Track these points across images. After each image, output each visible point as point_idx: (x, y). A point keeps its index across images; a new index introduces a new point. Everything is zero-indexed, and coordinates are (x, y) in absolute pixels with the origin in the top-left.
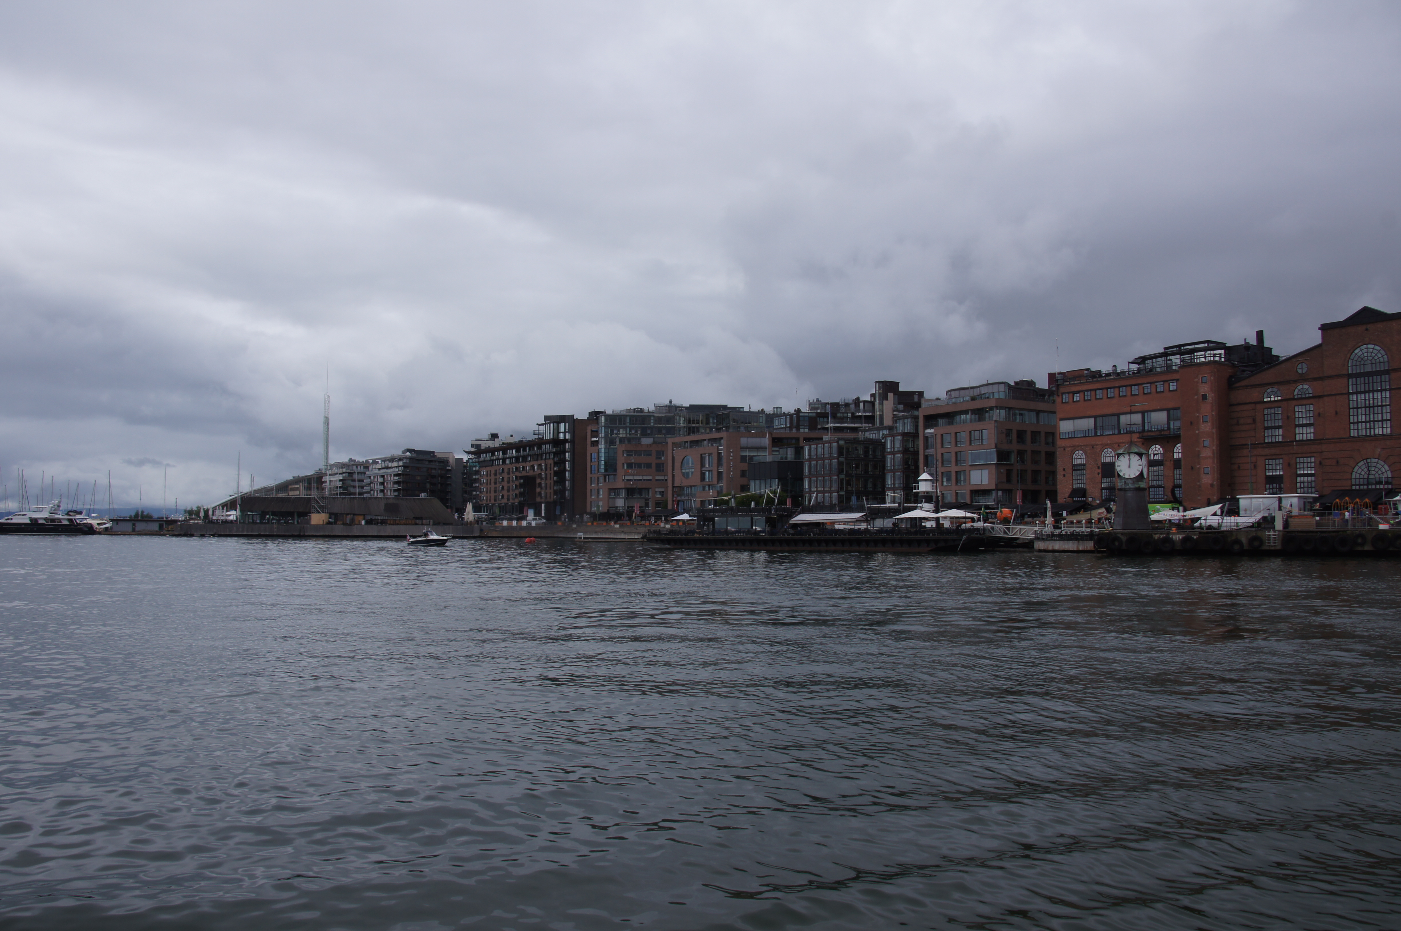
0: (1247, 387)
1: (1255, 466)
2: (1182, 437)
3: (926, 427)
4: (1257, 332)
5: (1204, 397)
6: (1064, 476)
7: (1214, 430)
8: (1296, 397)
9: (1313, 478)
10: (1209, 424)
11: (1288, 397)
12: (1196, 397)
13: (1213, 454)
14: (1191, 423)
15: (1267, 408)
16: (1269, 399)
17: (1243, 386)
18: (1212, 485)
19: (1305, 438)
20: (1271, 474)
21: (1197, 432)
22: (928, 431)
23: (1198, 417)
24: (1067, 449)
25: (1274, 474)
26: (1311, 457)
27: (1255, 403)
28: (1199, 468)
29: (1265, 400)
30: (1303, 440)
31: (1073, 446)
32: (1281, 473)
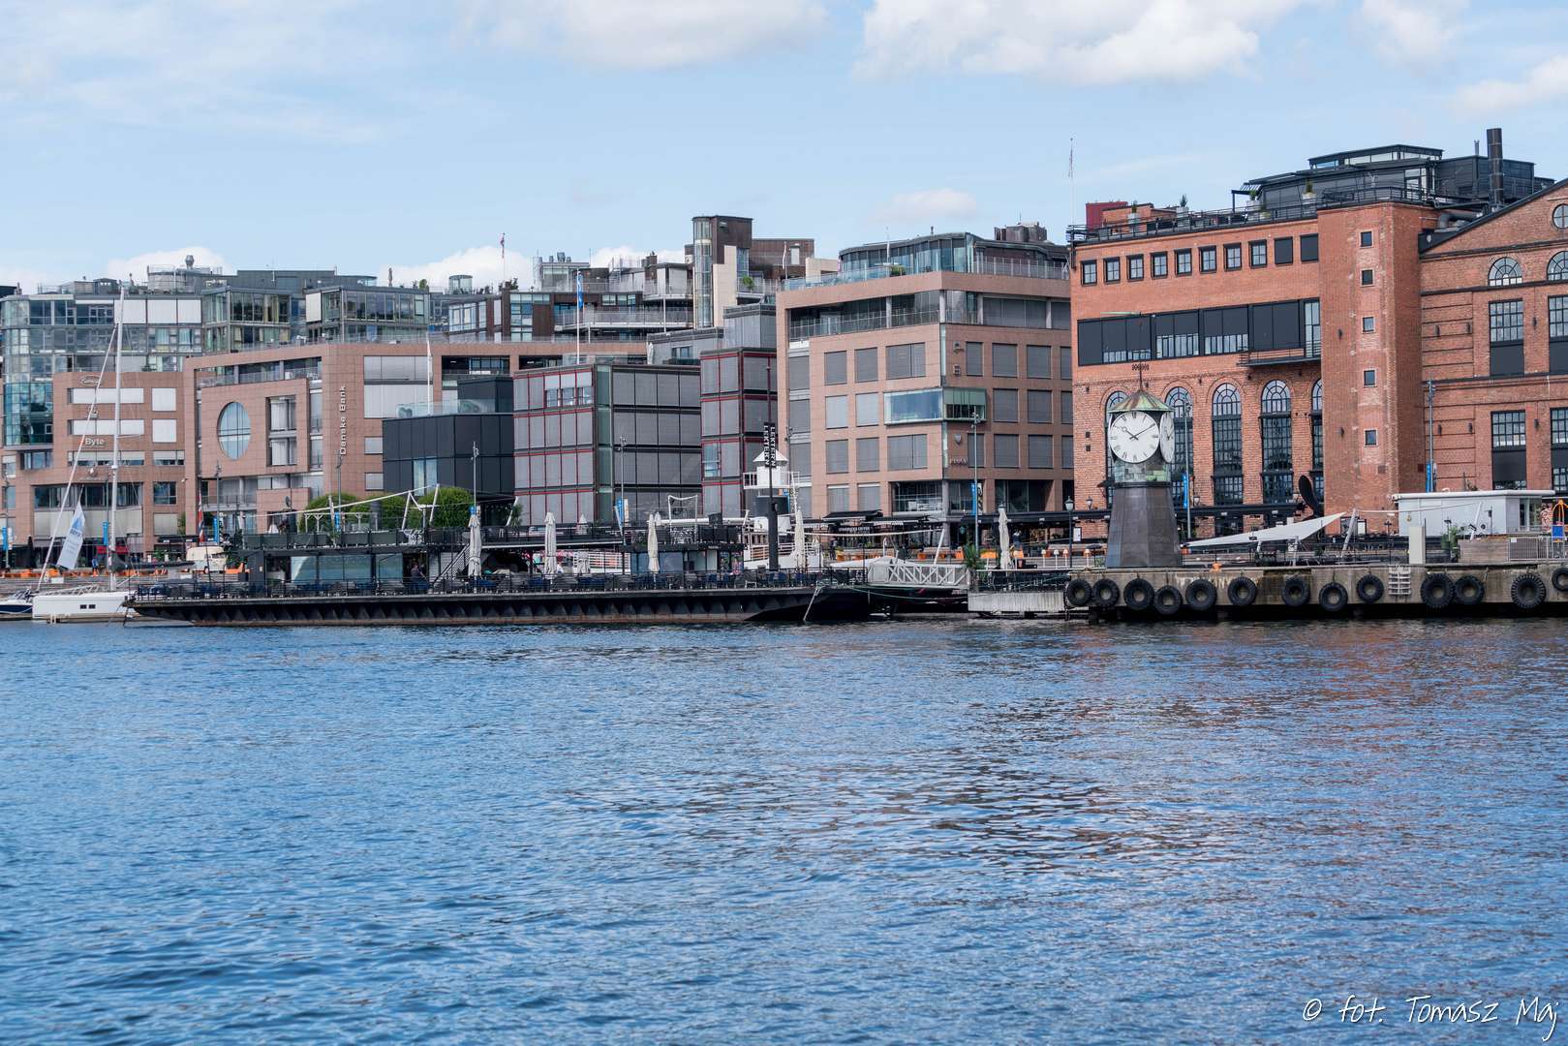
0: (1456, 255)
1: (1471, 428)
2: (1323, 364)
3: (793, 336)
4: (1489, 132)
5: (1367, 277)
6: (1088, 448)
7: (1386, 350)
8: (1551, 278)
10: (1377, 336)
11: (1536, 278)
12: (1351, 277)
13: (1385, 402)
14: (1341, 334)
15: (1496, 302)
16: (1499, 283)
17: (1449, 254)
18: (1382, 470)
20: (1503, 443)
21: (1353, 353)
22: (794, 345)
23: (1354, 319)
24: (1093, 389)
25: (1510, 443)
27: (1473, 290)
28: (1357, 432)
29: (1492, 283)
31: (1108, 382)
32: (1523, 443)
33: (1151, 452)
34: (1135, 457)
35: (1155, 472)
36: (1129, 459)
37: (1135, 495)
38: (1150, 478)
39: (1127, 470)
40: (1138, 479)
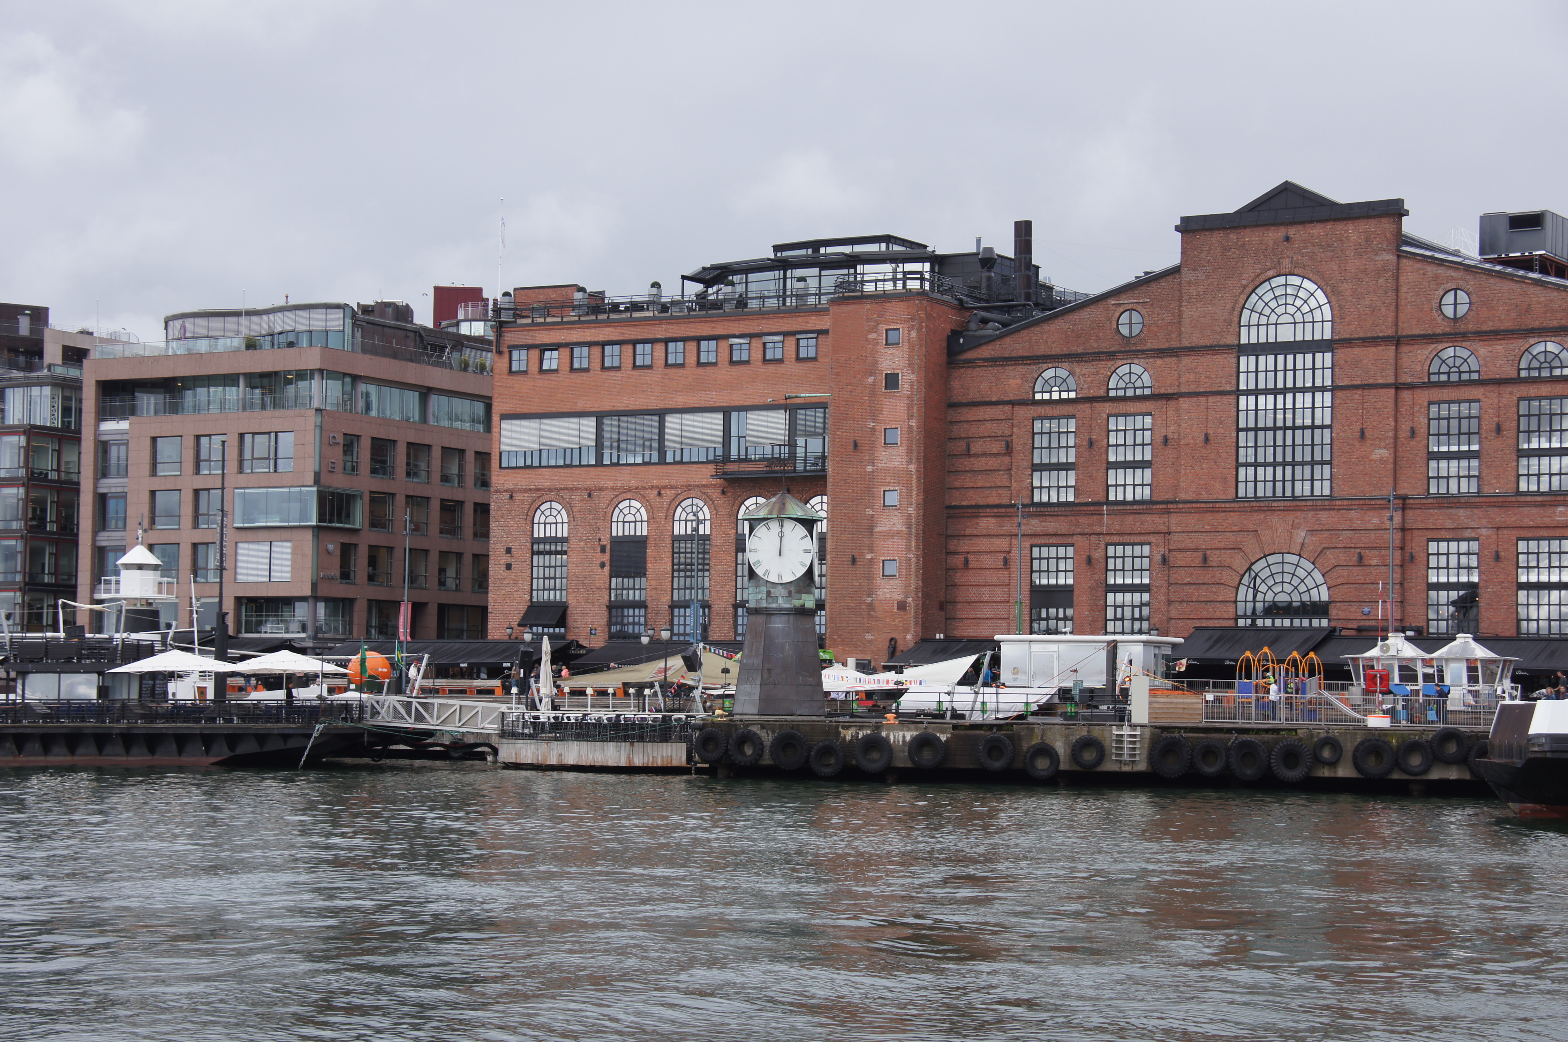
0: (994, 361)
1: (1006, 561)
2: (830, 481)
3: (103, 414)
4: (1018, 224)
5: (892, 381)
6: (509, 567)
7: (913, 467)
8: (1112, 393)
9: (1146, 597)
10: (902, 450)
11: (1093, 393)
12: (871, 380)
13: (909, 527)
14: (856, 445)
15: (1041, 418)
16: (1046, 396)
17: (985, 360)
18: (902, 606)
19: (1129, 498)
20: (1044, 582)
21: (869, 468)
22: (108, 426)
23: (873, 429)
24: (518, 497)
25: (1053, 582)
26: (1142, 544)
27: (1013, 403)
28: (871, 560)
29: (1038, 397)
30: (1124, 503)
31: (537, 490)
32: (1070, 581)
33: (801, 571)
34: (780, 576)
35: (804, 596)
36: (773, 578)
37: (778, 624)
38: (797, 603)
39: (769, 593)
40: (782, 603)
